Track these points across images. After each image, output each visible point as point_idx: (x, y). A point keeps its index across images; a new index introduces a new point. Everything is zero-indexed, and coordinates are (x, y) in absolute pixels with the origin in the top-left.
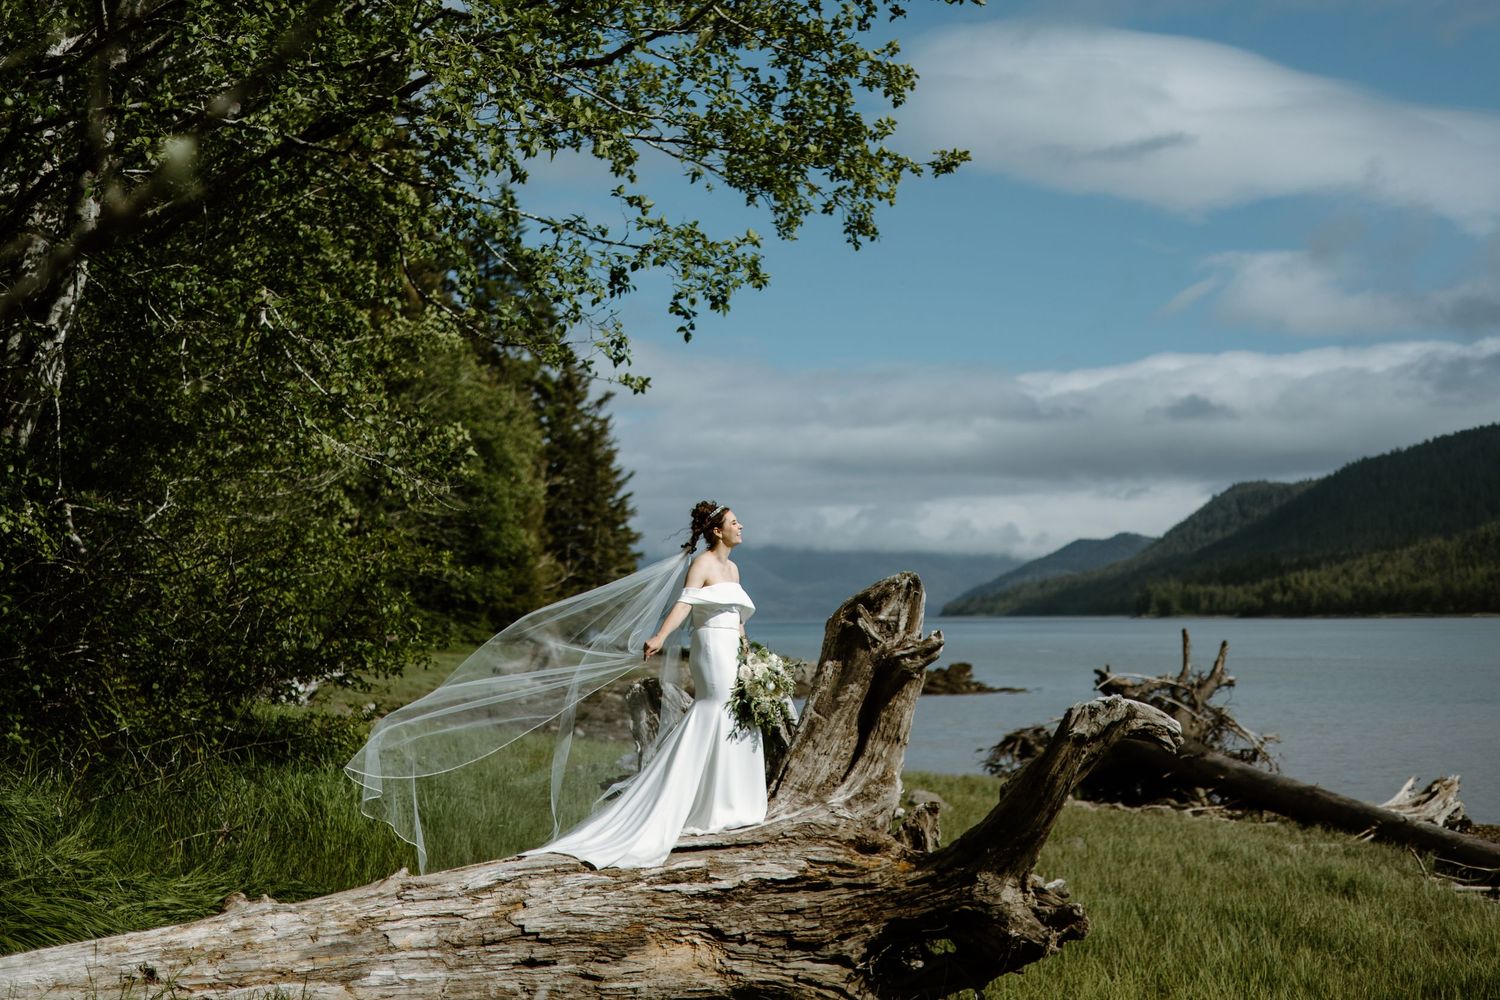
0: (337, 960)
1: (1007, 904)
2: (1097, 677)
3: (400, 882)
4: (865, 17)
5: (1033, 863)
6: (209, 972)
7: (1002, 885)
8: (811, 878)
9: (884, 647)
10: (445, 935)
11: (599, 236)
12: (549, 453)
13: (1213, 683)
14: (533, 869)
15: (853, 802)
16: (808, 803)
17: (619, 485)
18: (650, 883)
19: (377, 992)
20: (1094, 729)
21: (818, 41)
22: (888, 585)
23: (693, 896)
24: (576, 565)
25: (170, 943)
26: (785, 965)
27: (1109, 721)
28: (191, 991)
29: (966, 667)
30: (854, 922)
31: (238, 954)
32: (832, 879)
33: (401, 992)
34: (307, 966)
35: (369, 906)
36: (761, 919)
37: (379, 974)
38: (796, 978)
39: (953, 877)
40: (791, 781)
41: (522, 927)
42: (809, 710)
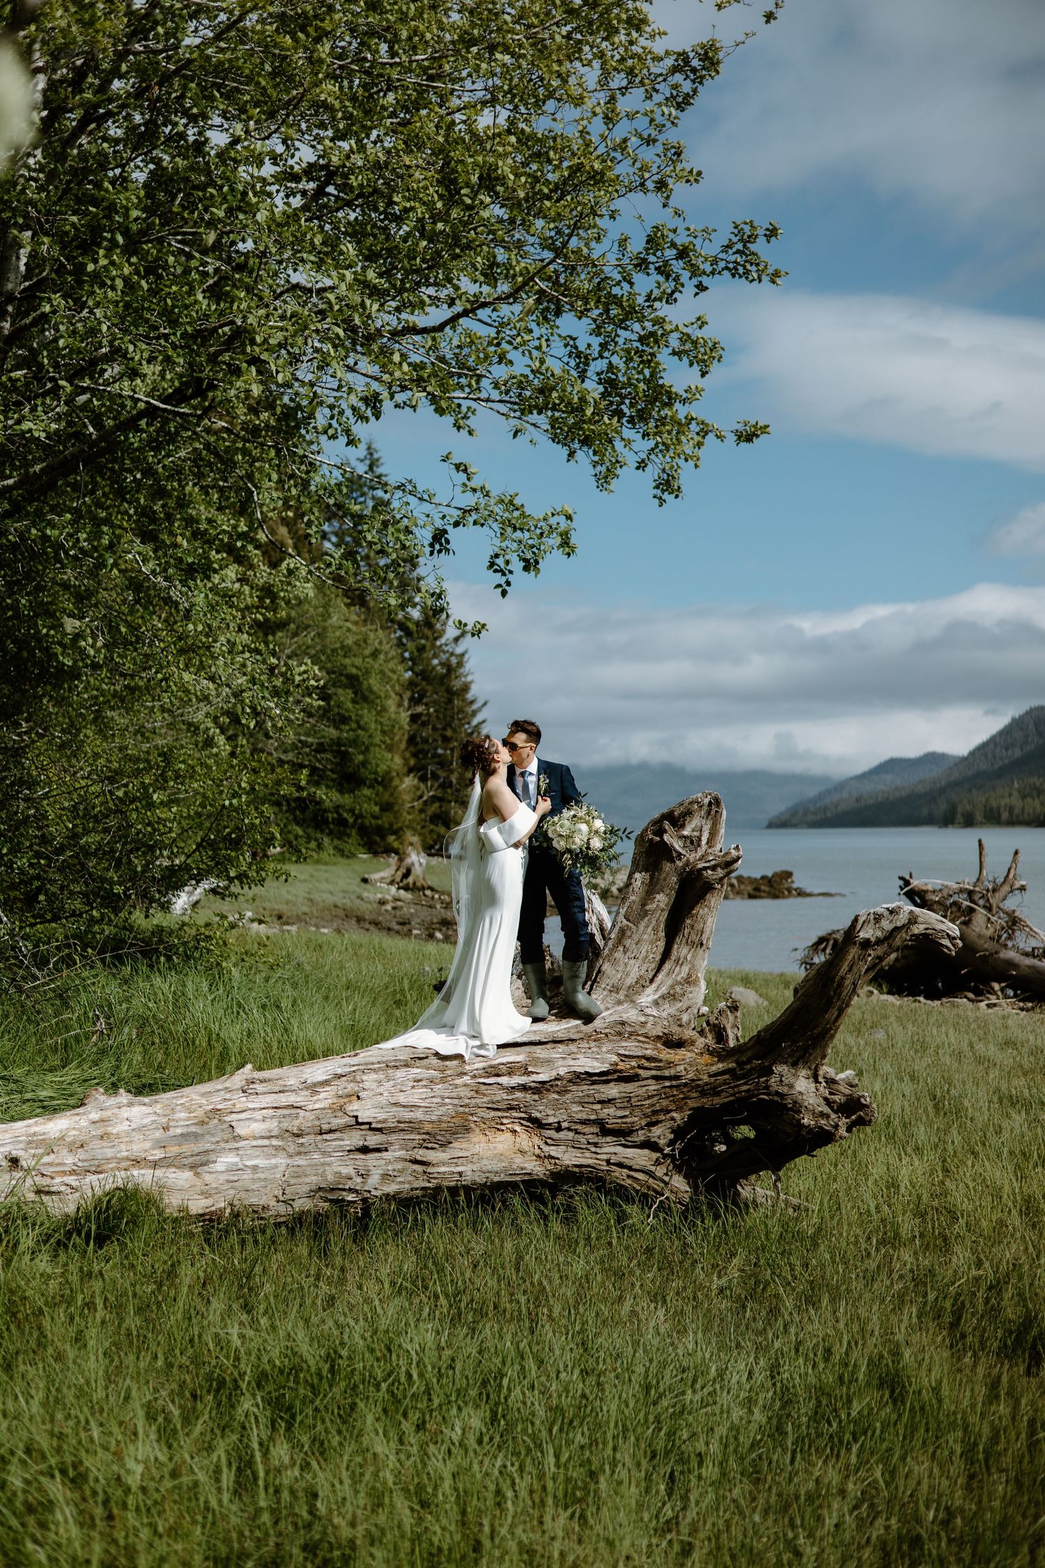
0: (190, 1148)
1: (801, 1093)
2: (901, 883)
3: (245, 1076)
4: (673, 292)
5: (824, 1057)
6: (70, 1160)
7: (796, 1076)
8: (621, 1071)
9: (688, 860)
10: (285, 1125)
11: (427, 498)
12: (411, 684)
13: (1006, 888)
14: (366, 1064)
15: (660, 1001)
16: (619, 1003)
17: (474, 713)
18: (474, 1077)
19: (223, 1177)
20: (879, 934)
21: (631, 313)
22: (691, 803)
23: (513, 1088)
24: (436, 785)
25: (35, 1134)
26: (598, 1150)
27: (892, 926)
28: (52, 1178)
29: (789, 874)
30: (661, 1110)
31: (97, 1144)
32: (641, 1072)
33: (245, 1177)
34: (158, 1154)
35: (215, 1099)
36: (576, 1108)
37: (225, 1160)
38: (608, 1162)
39: (752, 1069)
40: (604, 982)
41: (356, 1117)
42: (621, 918)
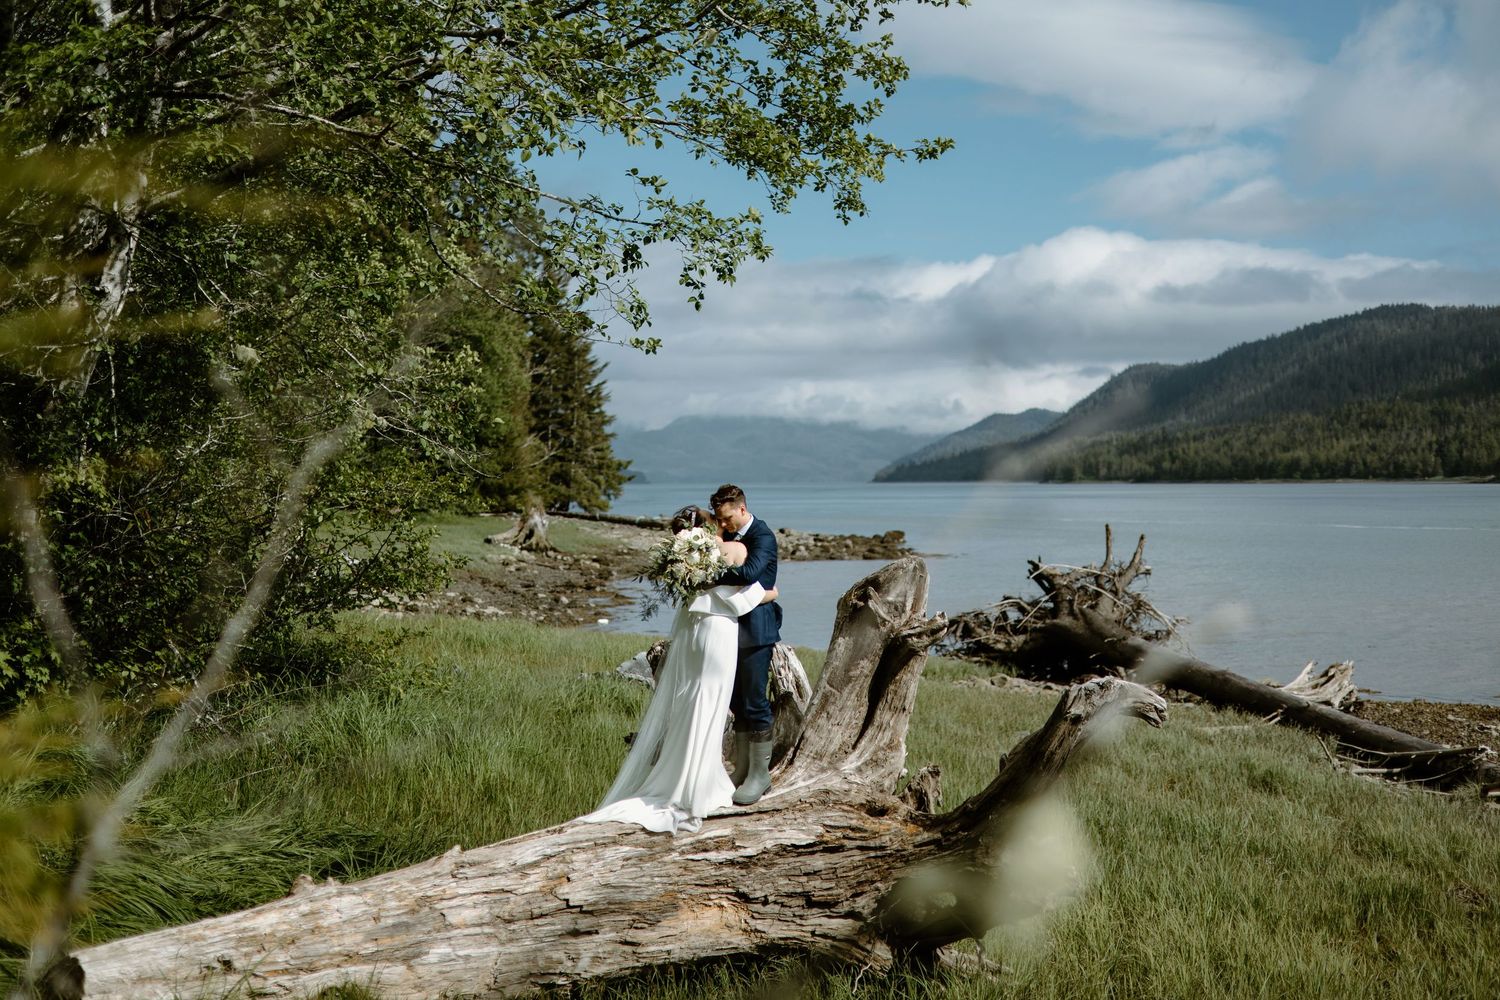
0: (401, 939)
2: (1030, 567)
3: (454, 860)
6: (281, 958)
8: (826, 843)
9: (892, 627)
10: (496, 911)
11: (614, 214)
13: (1131, 573)
14: (575, 842)
15: (863, 768)
16: (823, 770)
18: (683, 853)
19: (436, 969)
20: (1089, 708)
22: (895, 567)
23: (721, 863)
25: (244, 930)
26: (803, 922)
28: (265, 979)
29: (900, 534)
30: (866, 882)
31: (308, 938)
32: (846, 843)
33: (458, 967)
34: (371, 947)
35: (426, 885)
36: (783, 881)
37: (438, 951)
38: (813, 933)
39: (958, 840)
40: (808, 749)
41: (567, 900)
42: (824, 683)
